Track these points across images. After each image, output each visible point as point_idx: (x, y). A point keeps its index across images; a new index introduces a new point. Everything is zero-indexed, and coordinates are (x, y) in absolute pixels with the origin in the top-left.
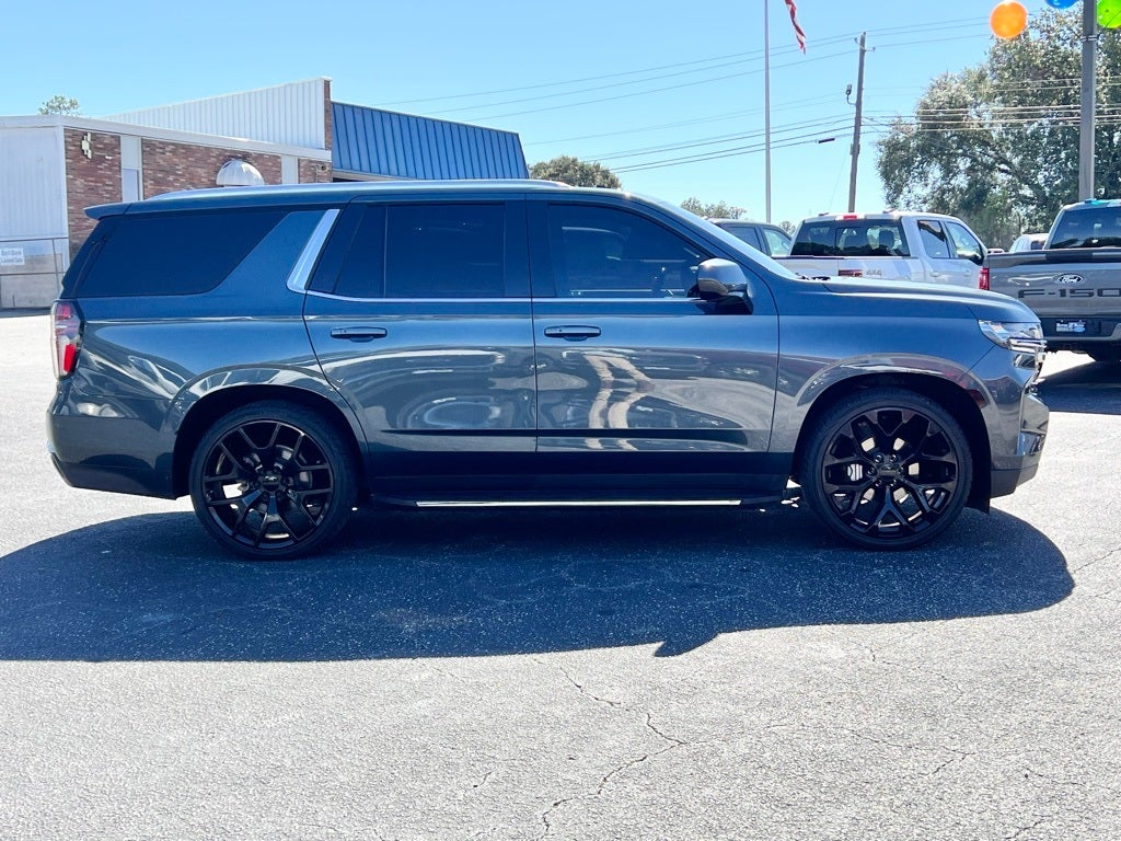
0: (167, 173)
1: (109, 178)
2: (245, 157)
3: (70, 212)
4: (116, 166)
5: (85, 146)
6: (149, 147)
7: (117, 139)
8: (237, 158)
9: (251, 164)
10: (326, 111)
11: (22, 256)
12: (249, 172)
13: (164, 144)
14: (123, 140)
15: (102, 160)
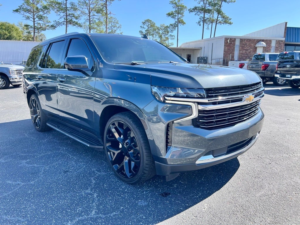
0: (245, 45)
1: (232, 47)
2: (263, 41)
3: (224, 53)
4: (234, 44)
5: (228, 41)
6: (242, 40)
7: (235, 39)
8: (261, 41)
9: (264, 42)
10: (285, 29)
11: (215, 62)
12: (263, 44)
13: (245, 39)
14: (236, 39)
15: (232, 43)
